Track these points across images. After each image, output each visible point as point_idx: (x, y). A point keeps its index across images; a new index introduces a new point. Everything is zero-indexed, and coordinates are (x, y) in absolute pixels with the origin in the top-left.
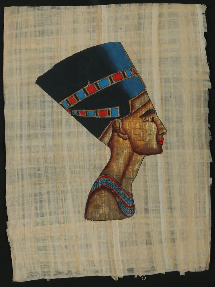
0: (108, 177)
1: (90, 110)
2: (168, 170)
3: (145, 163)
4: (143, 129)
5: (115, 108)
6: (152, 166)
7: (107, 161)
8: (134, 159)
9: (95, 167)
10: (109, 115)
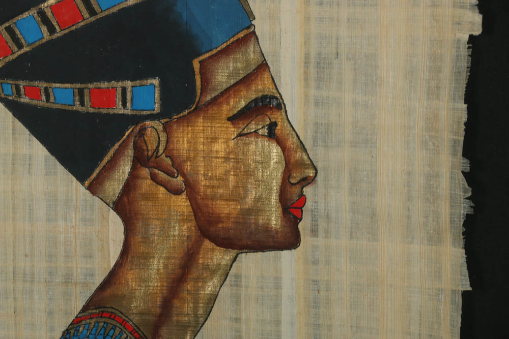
0: (112, 316)
1: (58, 85)
2: (315, 307)
3: (238, 276)
4: (237, 161)
5: (145, 82)
6: (262, 288)
7: (109, 262)
8: (201, 261)
9: (67, 281)
10: (124, 105)
